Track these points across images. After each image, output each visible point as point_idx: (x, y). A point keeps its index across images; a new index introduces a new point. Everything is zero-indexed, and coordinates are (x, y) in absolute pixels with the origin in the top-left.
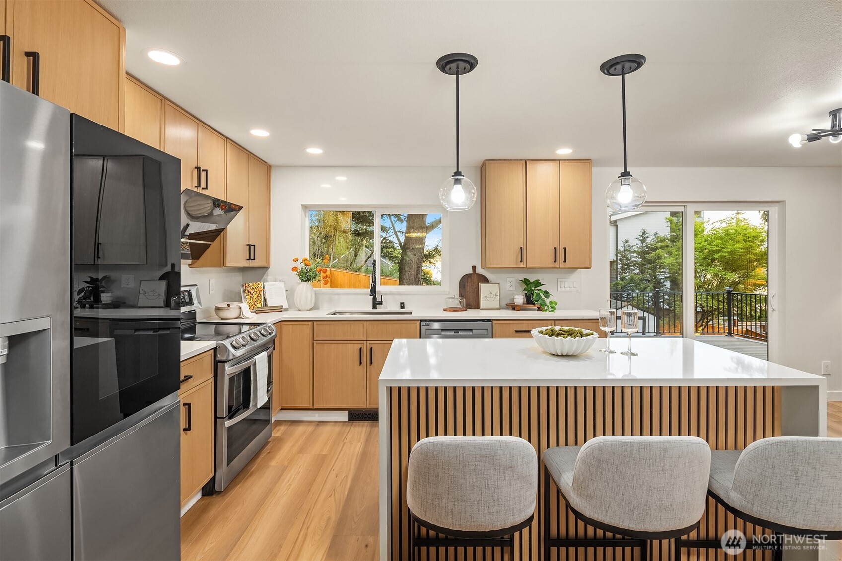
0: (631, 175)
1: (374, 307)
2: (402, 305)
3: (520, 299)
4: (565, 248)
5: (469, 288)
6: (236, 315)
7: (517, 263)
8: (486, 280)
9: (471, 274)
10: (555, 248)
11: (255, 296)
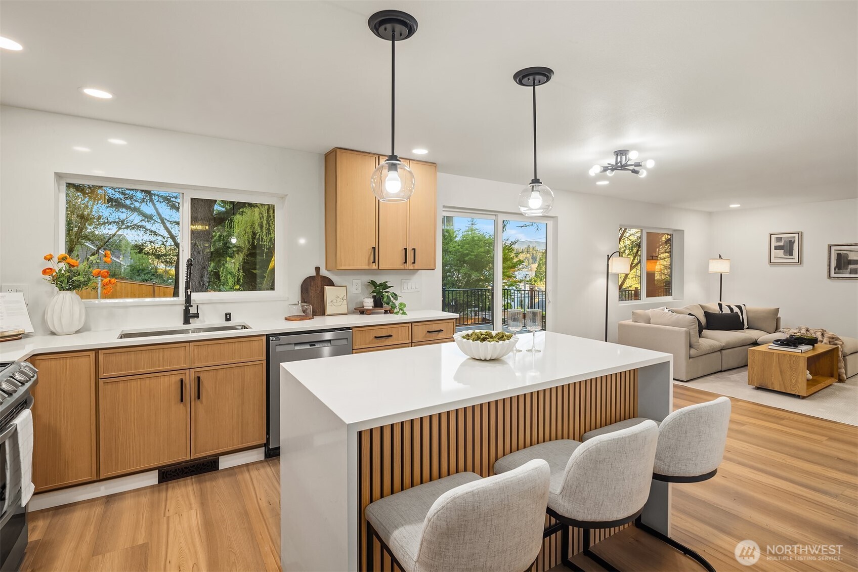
0: (541, 183)
1: (187, 321)
2: (228, 317)
3: (369, 303)
4: (414, 250)
5: (312, 293)
7: (369, 264)
8: (331, 283)
9: (314, 276)
10: (406, 249)
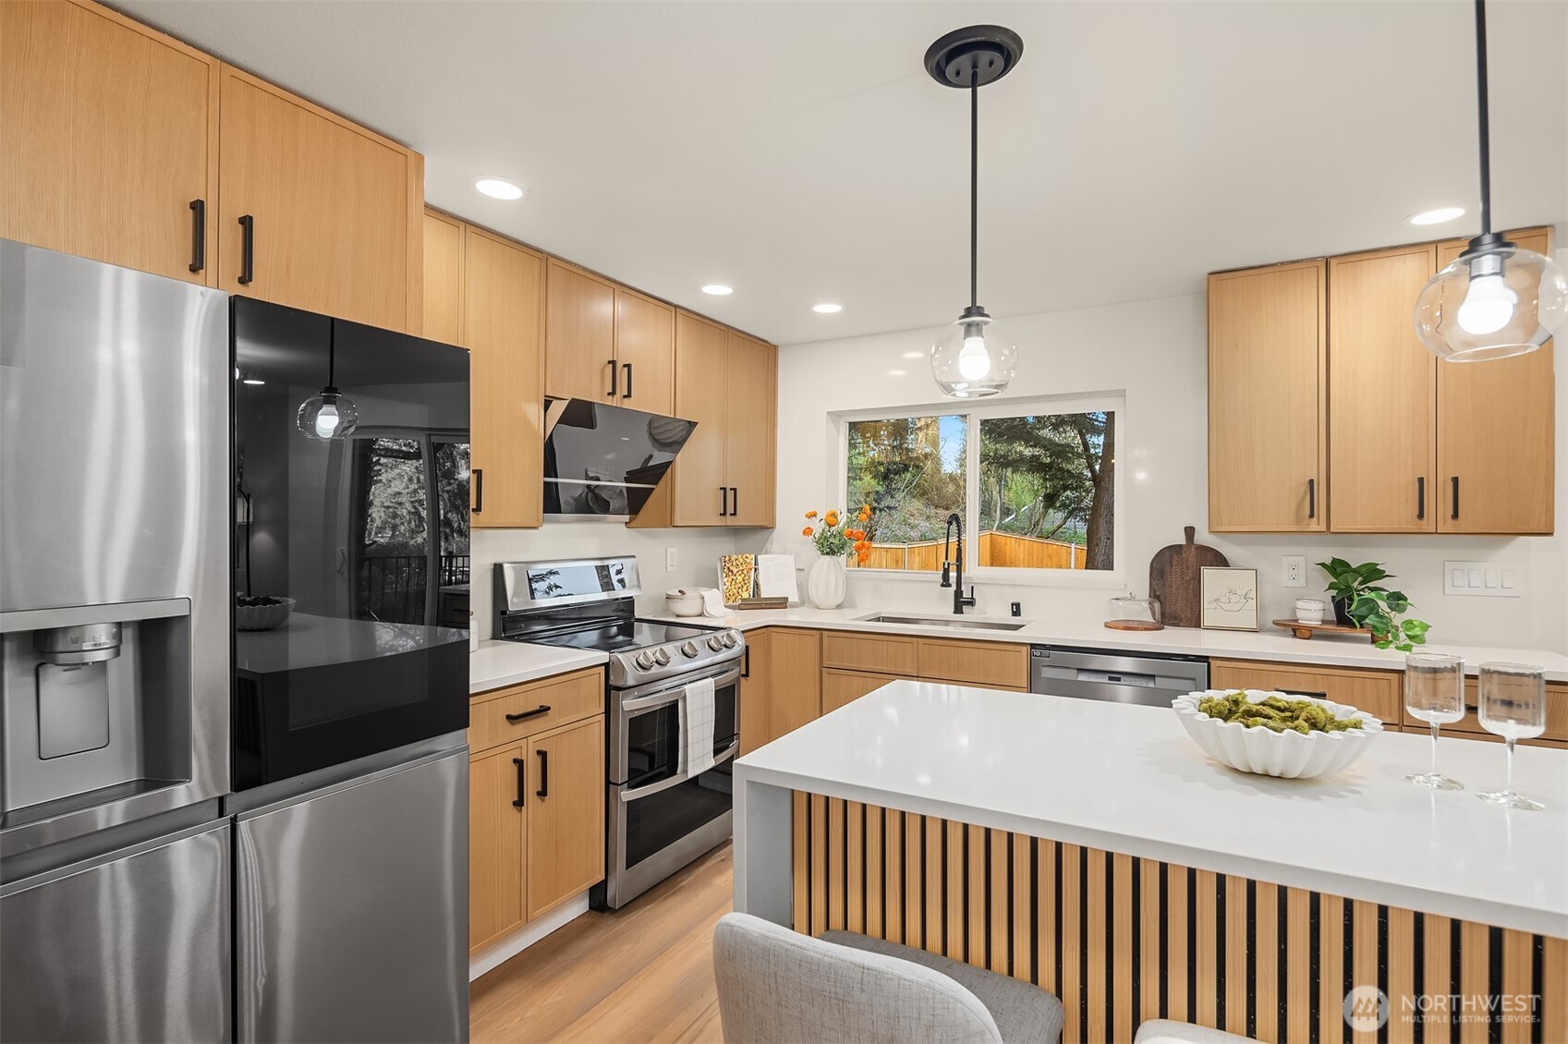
1: (958, 610)
2: (1016, 610)
3: (1314, 610)
4: (1455, 480)
5: (1174, 579)
6: (697, 611)
7: (1299, 520)
8: (1220, 561)
9: (1180, 546)
10: (1421, 481)
11: (740, 579)
